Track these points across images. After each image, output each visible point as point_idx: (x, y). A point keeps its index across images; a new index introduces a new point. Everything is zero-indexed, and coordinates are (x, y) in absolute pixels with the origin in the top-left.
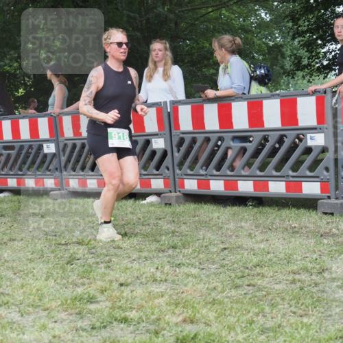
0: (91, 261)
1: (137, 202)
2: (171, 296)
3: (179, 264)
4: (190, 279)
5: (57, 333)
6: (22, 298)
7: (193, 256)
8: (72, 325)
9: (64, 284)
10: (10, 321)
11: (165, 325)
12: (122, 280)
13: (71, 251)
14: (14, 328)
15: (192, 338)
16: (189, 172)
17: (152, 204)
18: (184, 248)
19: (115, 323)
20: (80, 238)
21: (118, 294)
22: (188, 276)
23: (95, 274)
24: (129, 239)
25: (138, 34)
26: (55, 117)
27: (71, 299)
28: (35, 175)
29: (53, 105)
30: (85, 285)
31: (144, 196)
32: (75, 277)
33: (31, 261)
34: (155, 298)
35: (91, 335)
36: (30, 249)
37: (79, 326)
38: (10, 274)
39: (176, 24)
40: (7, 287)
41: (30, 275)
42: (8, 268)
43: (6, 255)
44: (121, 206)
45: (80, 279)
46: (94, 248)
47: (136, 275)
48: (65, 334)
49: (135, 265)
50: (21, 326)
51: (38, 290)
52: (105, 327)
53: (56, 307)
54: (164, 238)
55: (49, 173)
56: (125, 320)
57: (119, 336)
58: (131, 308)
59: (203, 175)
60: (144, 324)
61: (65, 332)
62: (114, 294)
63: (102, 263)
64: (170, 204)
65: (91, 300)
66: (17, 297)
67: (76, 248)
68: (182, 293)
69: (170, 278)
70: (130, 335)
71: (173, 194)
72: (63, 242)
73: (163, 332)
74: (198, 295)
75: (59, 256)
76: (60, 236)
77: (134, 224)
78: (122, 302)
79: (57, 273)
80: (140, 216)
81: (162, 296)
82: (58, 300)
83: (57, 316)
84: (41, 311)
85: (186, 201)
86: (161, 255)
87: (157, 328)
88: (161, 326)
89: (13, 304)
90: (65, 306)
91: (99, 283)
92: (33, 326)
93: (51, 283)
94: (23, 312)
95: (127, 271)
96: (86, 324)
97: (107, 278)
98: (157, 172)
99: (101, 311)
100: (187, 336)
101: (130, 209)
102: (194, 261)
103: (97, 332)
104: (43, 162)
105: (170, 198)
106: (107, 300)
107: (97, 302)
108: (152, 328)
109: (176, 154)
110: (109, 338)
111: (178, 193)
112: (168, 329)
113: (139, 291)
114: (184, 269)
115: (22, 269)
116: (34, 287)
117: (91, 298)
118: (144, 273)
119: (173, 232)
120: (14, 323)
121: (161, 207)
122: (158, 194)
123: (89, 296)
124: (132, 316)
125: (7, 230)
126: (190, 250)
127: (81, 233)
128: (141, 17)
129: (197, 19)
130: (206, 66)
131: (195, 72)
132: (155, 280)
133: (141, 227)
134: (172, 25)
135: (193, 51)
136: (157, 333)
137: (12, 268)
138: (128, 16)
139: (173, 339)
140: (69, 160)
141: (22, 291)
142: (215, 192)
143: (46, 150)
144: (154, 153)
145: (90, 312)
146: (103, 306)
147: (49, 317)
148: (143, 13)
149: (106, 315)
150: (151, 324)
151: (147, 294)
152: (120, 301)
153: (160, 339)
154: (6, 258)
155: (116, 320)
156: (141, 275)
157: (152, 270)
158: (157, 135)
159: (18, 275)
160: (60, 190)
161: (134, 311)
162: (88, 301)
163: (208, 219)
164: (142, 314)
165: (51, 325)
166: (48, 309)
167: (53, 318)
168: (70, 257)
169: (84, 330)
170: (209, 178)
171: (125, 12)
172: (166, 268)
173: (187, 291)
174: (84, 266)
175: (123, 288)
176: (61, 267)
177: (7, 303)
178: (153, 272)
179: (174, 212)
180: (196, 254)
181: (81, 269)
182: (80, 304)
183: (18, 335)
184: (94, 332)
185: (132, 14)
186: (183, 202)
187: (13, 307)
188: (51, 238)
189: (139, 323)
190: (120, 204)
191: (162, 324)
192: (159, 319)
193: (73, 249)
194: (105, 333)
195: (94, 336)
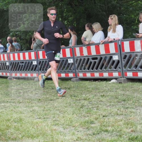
0: (90, 107)
1: (107, 82)
2: (125, 121)
3: (127, 108)
4: (132, 114)
5: (79, 136)
6: (63, 122)
7: (133, 104)
8: (85, 133)
9: (80, 116)
10: (60, 131)
11: (124, 133)
12: (104, 114)
13: (82, 103)
14: (62, 134)
15: (136, 138)
16: (129, 69)
17: (113, 83)
18: (128, 101)
19: (103, 132)
20: (85, 97)
21: (103, 120)
22: (131, 112)
23: (93, 112)
24: (105, 97)
25: (104, 13)
26: (73, 48)
27: (84, 122)
28: (65, 72)
29: (71, 43)
30: (89, 116)
31: (110, 80)
32: (84, 113)
33: (66, 107)
34: (119, 122)
35: (93, 137)
36: (65, 102)
37: (88, 133)
38: (58, 112)
39: (120, 8)
40: (57, 117)
41: (66, 113)
42: (57, 110)
43: (56, 104)
44: (101, 84)
45: (86, 114)
46: (91, 101)
47: (109, 112)
48: (83, 137)
49: (109, 108)
50: (64, 133)
51: (70, 119)
52: (98, 134)
53: (78, 125)
54: (120, 97)
55: (71, 71)
56: (107, 131)
57: (105, 137)
58: (109, 126)
59: (135, 70)
60: (115, 133)
61: (82, 136)
62: (101, 120)
63: (95, 107)
64: (121, 83)
65: (92, 123)
66: (62, 121)
67: (84, 102)
68: (129, 119)
69: (124, 113)
70: (109, 137)
71: (122, 79)
72: (78, 99)
73: (123, 136)
74: (136, 120)
75: (77, 105)
76: (77, 96)
77: (107, 91)
78: (105, 123)
79: (77, 112)
80: (109, 88)
81: (121, 121)
82: (78, 123)
83: (78, 129)
84: (72, 127)
85: (128, 81)
86: (119, 104)
87: (120, 134)
88: (122, 133)
89: (60, 124)
90: (81, 125)
91: (95, 116)
92: (69, 134)
93: (75, 116)
94: (64, 127)
95: (106, 111)
96: (91, 132)
97: (98, 114)
98: (115, 70)
99: (96, 127)
100: (134, 137)
101: (104, 85)
102: (133, 106)
103: (96, 136)
104: (68, 67)
105: (121, 80)
106: (98, 122)
107: (94, 123)
108: (118, 134)
109: (123, 62)
110: (101, 138)
111: (124, 78)
112: (125, 134)
113: (112, 119)
114: (129, 110)
115: (63, 110)
116: (68, 117)
117: (92, 122)
118: (113, 112)
119: (123, 95)
120: (61, 132)
121: (117, 84)
122: (116, 79)
123: (91, 121)
124: (109, 129)
125: (55, 94)
126: (131, 102)
127: (86, 95)
128: (105, 6)
129: (129, 6)
130: (133, 25)
131: (128, 28)
132: (118, 114)
133: (110, 92)
134: (118, 9)
135: (127, 19)
136: (120, 136)
137: (59, 110)
138: (100, 6)
139: (127, 139)
140: (78, 66)
141: (63, 119)
142: (140, 77)
143: (69, 62)
144: (114, 62)
145: (92, 127)
146: (97, 125)
147: (75, 130)
148: (106, 4)
149: (99, 128)
150: (117, 133)
151: (115, 120)
152: (104, 123)
153: (122, 139)
154: (56, 106)
155: (103, 131)
156: (112, 112)
157: (116, 110)
158: (115, 54)
159: (61, 112)
160: (75, 78)
161: (110, 127)
162: (91, 123)
163: (138, 89)
164: (113, 128)
165: (77, 133)
166: (74, 126)
167: (77, 130)
168: (82, 105)
169: (90, 135)
170: (137, 71)
171: (99, 4)
172: (122, 109)
173: (132, 119)
174: (88, 109)
175: (105, 118)
176: (78, 109)
177: (58, 124)
178: (116, 111)
179: (123, 86)
180: (134, 103)
181: (87, 110)
182: (88, 124)
183: (63, 137)
184: (94, 136)
185: (102, 5)
186: (127, 82)
187: (60, 126)
188: (73, 97)
189: (113, 132)
190: (100, 83)
191: (122, 132)
192: (121, 131)
193: (83, 102)
194: (99, 136)
195: (95, 137)
